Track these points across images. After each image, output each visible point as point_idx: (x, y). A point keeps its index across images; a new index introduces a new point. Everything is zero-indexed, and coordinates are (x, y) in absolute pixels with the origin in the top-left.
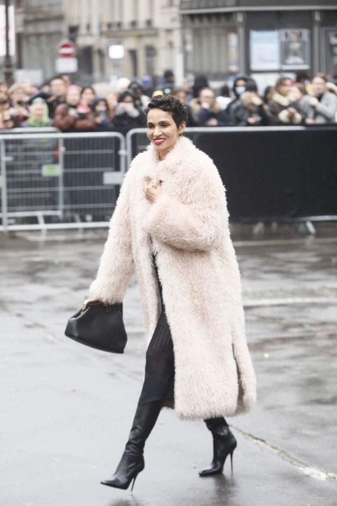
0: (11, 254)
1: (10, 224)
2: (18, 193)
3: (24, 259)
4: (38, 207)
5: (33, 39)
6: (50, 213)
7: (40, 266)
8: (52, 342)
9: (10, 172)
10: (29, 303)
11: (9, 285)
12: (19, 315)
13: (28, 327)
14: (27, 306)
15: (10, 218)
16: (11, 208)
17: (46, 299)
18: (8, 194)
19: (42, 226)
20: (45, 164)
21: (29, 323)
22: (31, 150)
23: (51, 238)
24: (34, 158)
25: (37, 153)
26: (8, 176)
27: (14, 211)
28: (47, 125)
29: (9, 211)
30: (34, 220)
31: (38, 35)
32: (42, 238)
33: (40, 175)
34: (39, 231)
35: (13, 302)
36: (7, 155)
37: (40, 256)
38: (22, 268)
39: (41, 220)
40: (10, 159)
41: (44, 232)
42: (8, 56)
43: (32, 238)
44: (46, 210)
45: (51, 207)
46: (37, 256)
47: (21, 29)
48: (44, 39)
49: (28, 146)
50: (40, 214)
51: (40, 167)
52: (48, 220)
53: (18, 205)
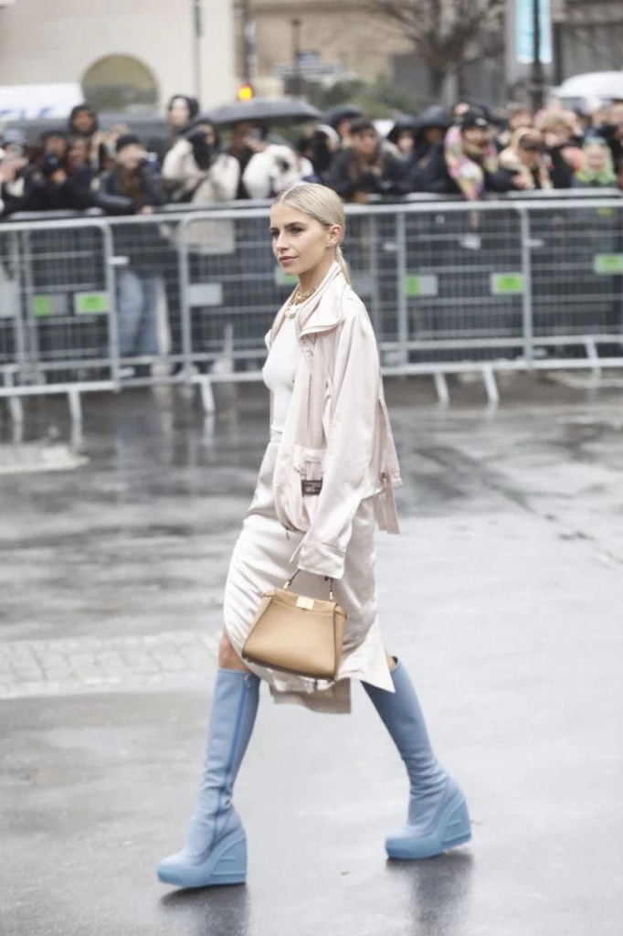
0: (538, 411)
1: (538, 358)
2: (552, 304)
3: (562, 420)
4: (587, 328)
5: (582, 34)
6: (607, 339)
7: (590, 432)
8: (607, 566)
9: (540, 267)
10: (567, 497)
11: (534, 466)
12: (550, 518)
13: (565, 537)
14: (564, 502)
15: (536, 347)
16: (540, 330)
17: (597, 489)
18: (534, 304)
19: (594, 361)
20: (600, 251)
21: (568, 532)
22: (582, 227)
23: (608, 383)
24: (586, 242)
25: (593, 234)
26: (534, 274)
27: (545, 335)
28: (610, 185)
29: (536, 335)
30: (579, 352)
31: (591, 27)
32: (593, 383)
33: (591, 272)
34: (588, 370)
35: (540, 495)
36: (532, 237)
37: (590, 414)
38: (555, 434)
39: (592, 351)
40: (537, 243)
41: (597, 373)
42: (537, 64)
43: (575, 382)
44: (601, 333)
45: (611, 328)
46: (583, 414)
47: (561, 17)
48: (601, 33)
49: (577, 220)
50: (589, 341)
51: (590, 259)
52: (604, 350)
53: (552, 324)
